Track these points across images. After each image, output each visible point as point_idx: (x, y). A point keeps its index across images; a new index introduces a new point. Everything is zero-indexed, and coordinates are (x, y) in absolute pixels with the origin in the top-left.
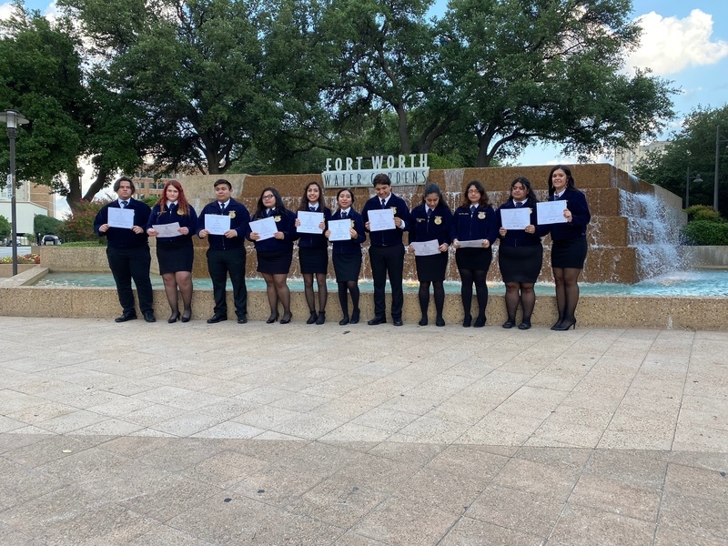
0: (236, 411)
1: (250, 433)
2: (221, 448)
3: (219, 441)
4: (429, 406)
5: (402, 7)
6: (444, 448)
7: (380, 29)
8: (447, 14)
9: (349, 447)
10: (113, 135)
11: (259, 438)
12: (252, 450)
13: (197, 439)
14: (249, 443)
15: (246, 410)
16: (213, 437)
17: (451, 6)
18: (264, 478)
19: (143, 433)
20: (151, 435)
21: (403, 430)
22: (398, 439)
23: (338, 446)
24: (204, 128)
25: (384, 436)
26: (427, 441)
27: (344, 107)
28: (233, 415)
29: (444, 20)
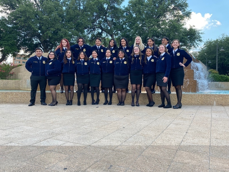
0: (53, 135)
1: (60, 143)
2: (46, 150)
3: (45, 147)
4: (136, 131)
5: (113, 2)
6: (147, 147)
7: (106, 9)
8: (128, 5)
9: (105, 148)
10: (8, 41)
11: (64, 145)
12: (61, 151)
13: (35, 146)
14: (59, 147)
15: (58, 134)
16: (42, 145)
17: (130, 2)
18: (67, 163)
19: (9, 144)
20: (13, 145)
21: (127, 141)
22: (126, 144)
23: (100, 147)
24: (43, 40)
25: (119, 143)
26: (139, 144)
27: (93, 35)
28: (52, 136)
29: (127, 7)
